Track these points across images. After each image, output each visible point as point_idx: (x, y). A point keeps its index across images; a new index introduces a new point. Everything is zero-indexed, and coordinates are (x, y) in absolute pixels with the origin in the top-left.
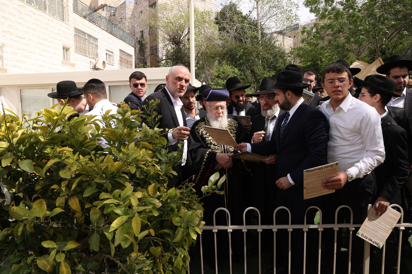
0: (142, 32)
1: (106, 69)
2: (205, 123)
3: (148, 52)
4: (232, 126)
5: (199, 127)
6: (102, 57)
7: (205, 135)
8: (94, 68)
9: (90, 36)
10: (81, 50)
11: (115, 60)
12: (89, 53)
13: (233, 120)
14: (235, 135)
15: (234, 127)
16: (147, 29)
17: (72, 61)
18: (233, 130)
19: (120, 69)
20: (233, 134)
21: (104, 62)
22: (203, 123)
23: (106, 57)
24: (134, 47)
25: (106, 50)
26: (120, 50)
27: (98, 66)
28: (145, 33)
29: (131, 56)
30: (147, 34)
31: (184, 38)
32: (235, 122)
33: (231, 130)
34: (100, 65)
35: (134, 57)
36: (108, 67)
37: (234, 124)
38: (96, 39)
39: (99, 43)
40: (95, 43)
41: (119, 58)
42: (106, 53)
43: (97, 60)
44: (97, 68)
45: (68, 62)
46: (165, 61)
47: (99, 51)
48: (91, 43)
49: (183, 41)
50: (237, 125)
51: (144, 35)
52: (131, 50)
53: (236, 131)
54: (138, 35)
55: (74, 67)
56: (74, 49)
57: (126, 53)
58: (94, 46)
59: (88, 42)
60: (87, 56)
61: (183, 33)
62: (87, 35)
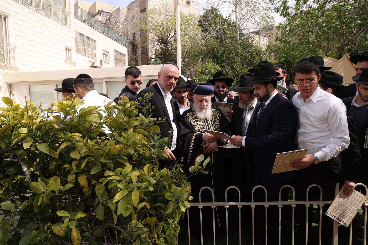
0: (134, 34)
1: (103, 67)
2: (193, 113)
3: (139, 51)
4: (216, 116)
5: (188, 116)
6: (99, 56)
7: (194, 123)
8: (92, 66)
9: (88, 38)
10: (81, 51)
11: (111, 59)
12: (88, 53)
13: (217, 110)
14: (219, 123)
15: (218, 116)
16: (139, 32)
17: (73, 61)
18: (217, 119)
19: (115, 67)
20: (218, 122)
21: (101, 61)
22: (191, 113)
23: (103, 56)
24: (127, 48)
25: (103, 50)
26: (115, 50)
27: (95, 65)
28: (136, 35)
29: (124, 55)
30: (139, 36)
31: (171, 39)
32: (218, 112)
33: (216, 119)
34: (97, 64)
35: (127, 56)
36: (105, 65)
37: (218, 114)
38: (94, 41)
39: (97, 45)
40: (93, 44)
41: (114, 57)
42: (103, 53)
43: (95, 59)
44: (95, 66)
45: (70, 61)
46: (154, 59)
47: (96, 51)
48: (90, 44)
49: (170, 41)
50: (220, 114)
51: (136, 36)
52: (124, 50)
53: (219, 120)
54: (131, 37)
55: (75, 65)
56: (75, 50)
57: (120, 52)
58: (92, 47)
59: (88, 43)
60: (86, 56)
61: (170, 34)
62: (86, 37)
